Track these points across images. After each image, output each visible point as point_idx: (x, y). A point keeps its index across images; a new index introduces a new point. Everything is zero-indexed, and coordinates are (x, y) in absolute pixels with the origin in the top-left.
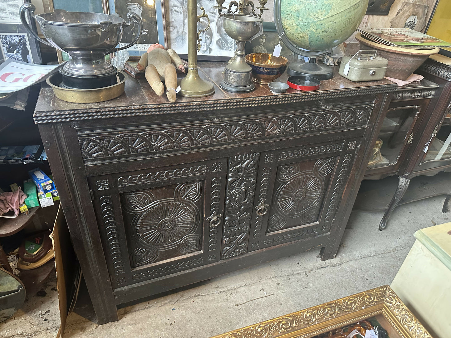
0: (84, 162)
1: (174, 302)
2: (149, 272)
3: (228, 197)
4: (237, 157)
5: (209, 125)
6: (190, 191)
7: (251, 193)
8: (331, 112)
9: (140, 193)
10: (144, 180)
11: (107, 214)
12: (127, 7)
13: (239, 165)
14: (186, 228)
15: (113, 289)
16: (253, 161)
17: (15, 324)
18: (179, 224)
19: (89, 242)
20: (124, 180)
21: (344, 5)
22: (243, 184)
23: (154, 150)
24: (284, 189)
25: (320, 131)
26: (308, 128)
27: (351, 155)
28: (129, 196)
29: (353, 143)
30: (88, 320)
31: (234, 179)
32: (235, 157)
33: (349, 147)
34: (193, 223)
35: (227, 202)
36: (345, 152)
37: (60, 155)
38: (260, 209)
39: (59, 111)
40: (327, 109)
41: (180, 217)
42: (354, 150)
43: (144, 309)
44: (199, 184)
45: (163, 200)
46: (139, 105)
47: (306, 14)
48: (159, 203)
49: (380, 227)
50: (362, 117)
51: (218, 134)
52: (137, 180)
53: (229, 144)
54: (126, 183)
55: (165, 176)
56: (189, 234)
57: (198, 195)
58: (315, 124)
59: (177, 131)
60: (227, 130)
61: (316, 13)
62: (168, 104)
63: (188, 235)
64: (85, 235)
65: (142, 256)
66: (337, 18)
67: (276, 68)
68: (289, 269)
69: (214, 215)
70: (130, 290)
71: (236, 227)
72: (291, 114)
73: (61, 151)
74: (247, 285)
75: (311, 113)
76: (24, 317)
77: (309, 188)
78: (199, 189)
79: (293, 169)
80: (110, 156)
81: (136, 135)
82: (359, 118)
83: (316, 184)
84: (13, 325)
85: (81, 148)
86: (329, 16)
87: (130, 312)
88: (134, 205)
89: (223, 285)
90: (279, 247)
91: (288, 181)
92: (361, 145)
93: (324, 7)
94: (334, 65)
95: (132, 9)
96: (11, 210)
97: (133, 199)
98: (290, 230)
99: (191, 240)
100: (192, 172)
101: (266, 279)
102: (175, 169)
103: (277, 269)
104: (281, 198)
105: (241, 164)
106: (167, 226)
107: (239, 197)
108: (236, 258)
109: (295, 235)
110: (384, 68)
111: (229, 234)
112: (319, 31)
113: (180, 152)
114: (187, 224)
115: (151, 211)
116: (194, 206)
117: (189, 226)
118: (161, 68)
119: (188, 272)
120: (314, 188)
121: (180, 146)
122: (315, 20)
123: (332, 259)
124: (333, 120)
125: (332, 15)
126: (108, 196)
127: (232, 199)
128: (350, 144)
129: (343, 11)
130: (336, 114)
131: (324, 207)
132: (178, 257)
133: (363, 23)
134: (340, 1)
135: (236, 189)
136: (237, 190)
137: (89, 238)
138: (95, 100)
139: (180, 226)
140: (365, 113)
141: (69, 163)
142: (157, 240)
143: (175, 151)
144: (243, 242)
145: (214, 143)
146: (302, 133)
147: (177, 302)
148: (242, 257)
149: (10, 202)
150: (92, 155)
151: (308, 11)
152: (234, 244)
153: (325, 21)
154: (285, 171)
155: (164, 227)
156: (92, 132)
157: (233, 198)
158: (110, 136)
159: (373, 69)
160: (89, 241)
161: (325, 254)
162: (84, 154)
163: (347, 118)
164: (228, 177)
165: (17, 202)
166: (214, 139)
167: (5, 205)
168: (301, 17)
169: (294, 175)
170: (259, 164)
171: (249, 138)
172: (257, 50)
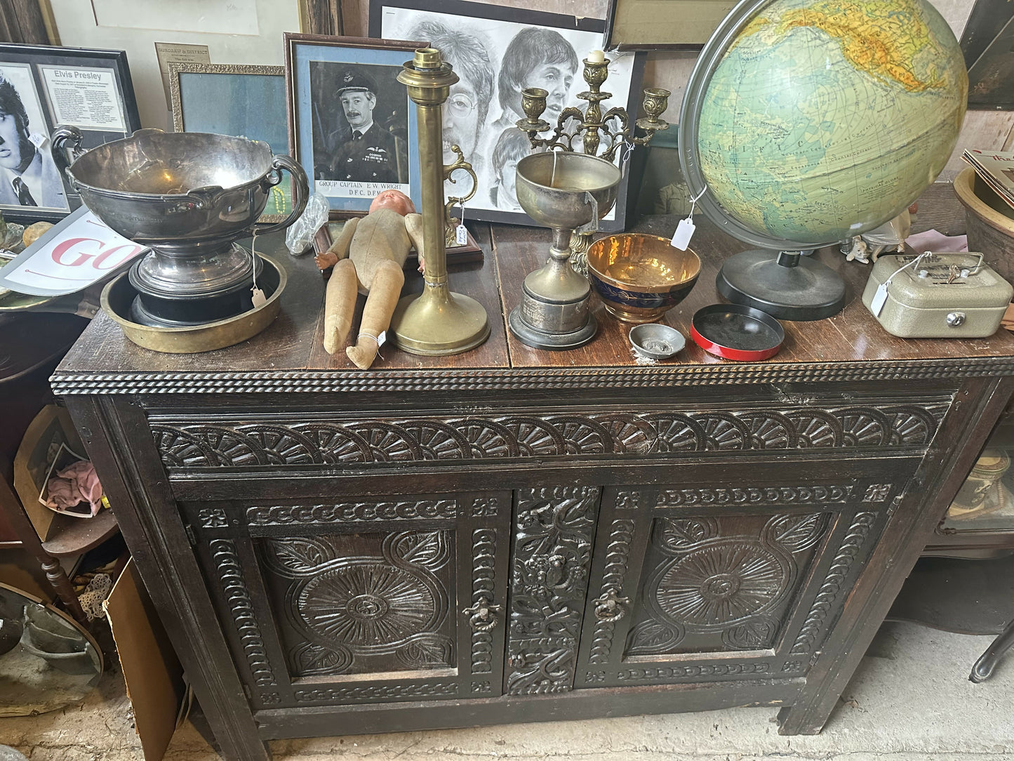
0: (168, 473)
1: (394, 754)
2: (332, 692)
3: (516, 573)
4: (537, 491)
5: (459, 420)
6: (420, 548)
7: (579, 570)
8: (811, 414)
9: (302, 539)
10: (305, 518)
11: (229, 573)
12: (340, 95)
13: (545, 508)
14: (414, 620)
15: (254, 710)
16: (580, 504)
17: (80, 721)
18: (399, 609)
19: (193, 619)
20: (259, 514)
21: (866, 147)
22: (556, 549)
23: (325, 463)
24: (675, 569)
25: (779, 454)
26: (739, 445)
27: (876, 514)
28: (276, 542)
29: (880, 487)
30: (212, 750)
31: (529, 536)
32: (533, 492)
33: (868, 496)
34: (433, 612)
35: (516, 581)
36: (855, 504)
37: (116, 456)
38: (605, 606)
39: (102, 373)
40: (799, 404)
41: (399, 597)
42: (885, 506)
43: (328, 754)
44: (442, 537)
45: (354, 558)
46: (283, 371)
47: (755, 160)
48: (346, 563)
49: (973, 673)
50: (911, 432)
51: (482, 438)
52: (288, 515)
53: (513, 462)
54: (265, 518)
55: (354, 514)
56: (423, 632)
57: (441, 556)
58: (762, 437)
59: (377, 426)
60: (508, 433)
61: (781, 163)
62: (353, 371)
63: (421, 634)
64: (183, 606)
65: (316, 659)
66: (841, 181)
67: (654, 294)
68: (688, 738)
69: (481, 606)
70: (291, 718)
71: (542, 636)
72: (690, 409)
73: (116, 449)
74: (571, 753)
75: (749, 412)
76: (99, 710)
77: (748, 575)
78: (443, 546)
79: (698, 529)
80: (222, 466)
81: (278, 428)
82: (902, 431)
83: (769, 568)
84: (76, 721)
85: (159, 446)
86: (818, 174)
87: (299, 753)
88: (288, 560)
89: (516, 741)
90: (659, 691)
91: (687, 554)
92: (905, 496)
93: (802, 149)
94: (866, 262)
95: (351, 101)
96: (84, 501)
97: (287, 548)
98: (692, 659)
99: (430, 646)
100: (421, 511)
101: (623, 749)
102: (380, 503)
103: (657, 731)
104: (667, 587)
105: (549, 506)
106: (370, 611)
107: (545, 576)
108: (542, 698)
109: (704, 671)
110: (996, 309)
111: (522, 649)
112: (789, 206)
113: (388, 470)
114: (419, 612)
115: (328, 577)
116: (433, 578)
117: (421, 615)
118: (367, 270)
119: (422, 706)
120: (764, 575)
121: (388, 458)
122: (778, 180)
123: (810, 736)
124: (818, 433)
125: (826, 172)
126: (228, 541)
127: (527, 579)
128: (872, 489)
129: (860, 162)
130: (826, 418)
131: (790, 621)
132: (399, 673)
133: (1000, 132)
134: (852, 138)
135: (537, 557)
136: (539, 559)
137: (191, 613)
138: (190, 348)
139: (399, 613)
140: (922, 421)
141: (136, 472)
142: (346, 635)
143: (376, 466)
144: (561, 668)
145: (474, 458)
146: (721, 455)
147: (401, 756)
148: (557, 697)
149: (82, 485)
150: (185, 461)
151: (759, 153)
152: (538, 669)
153: (805, 184)
154: (678, 530)
155: (361, 612)
156: (180, 417)
157: (530, 575)
158: (219, 427)
159: (958, 311)
160: (193, 617)
161: (791, 722)
162: (165, 458)
163: (866, 430)
164: (514, 531)
165: (98, 484)
166: (474, 450)
167: (71, 491)
168: (740, 165)
169: (704, 541)
170: (599, 511)
171: (568, 454)
172: (673, 193)
